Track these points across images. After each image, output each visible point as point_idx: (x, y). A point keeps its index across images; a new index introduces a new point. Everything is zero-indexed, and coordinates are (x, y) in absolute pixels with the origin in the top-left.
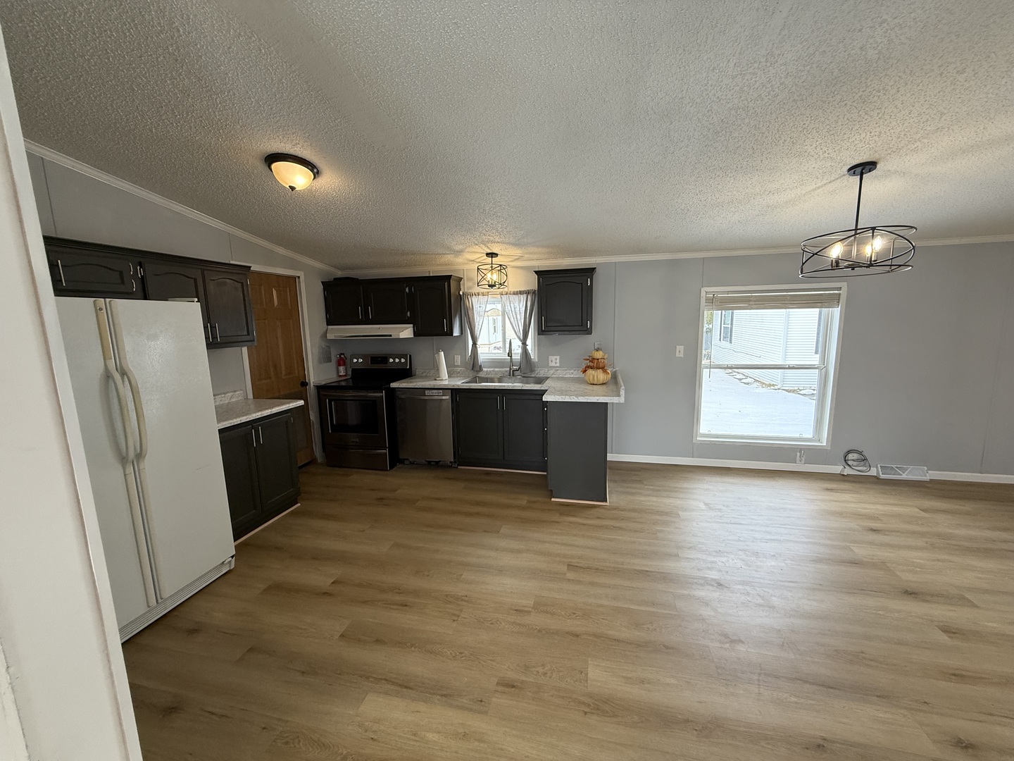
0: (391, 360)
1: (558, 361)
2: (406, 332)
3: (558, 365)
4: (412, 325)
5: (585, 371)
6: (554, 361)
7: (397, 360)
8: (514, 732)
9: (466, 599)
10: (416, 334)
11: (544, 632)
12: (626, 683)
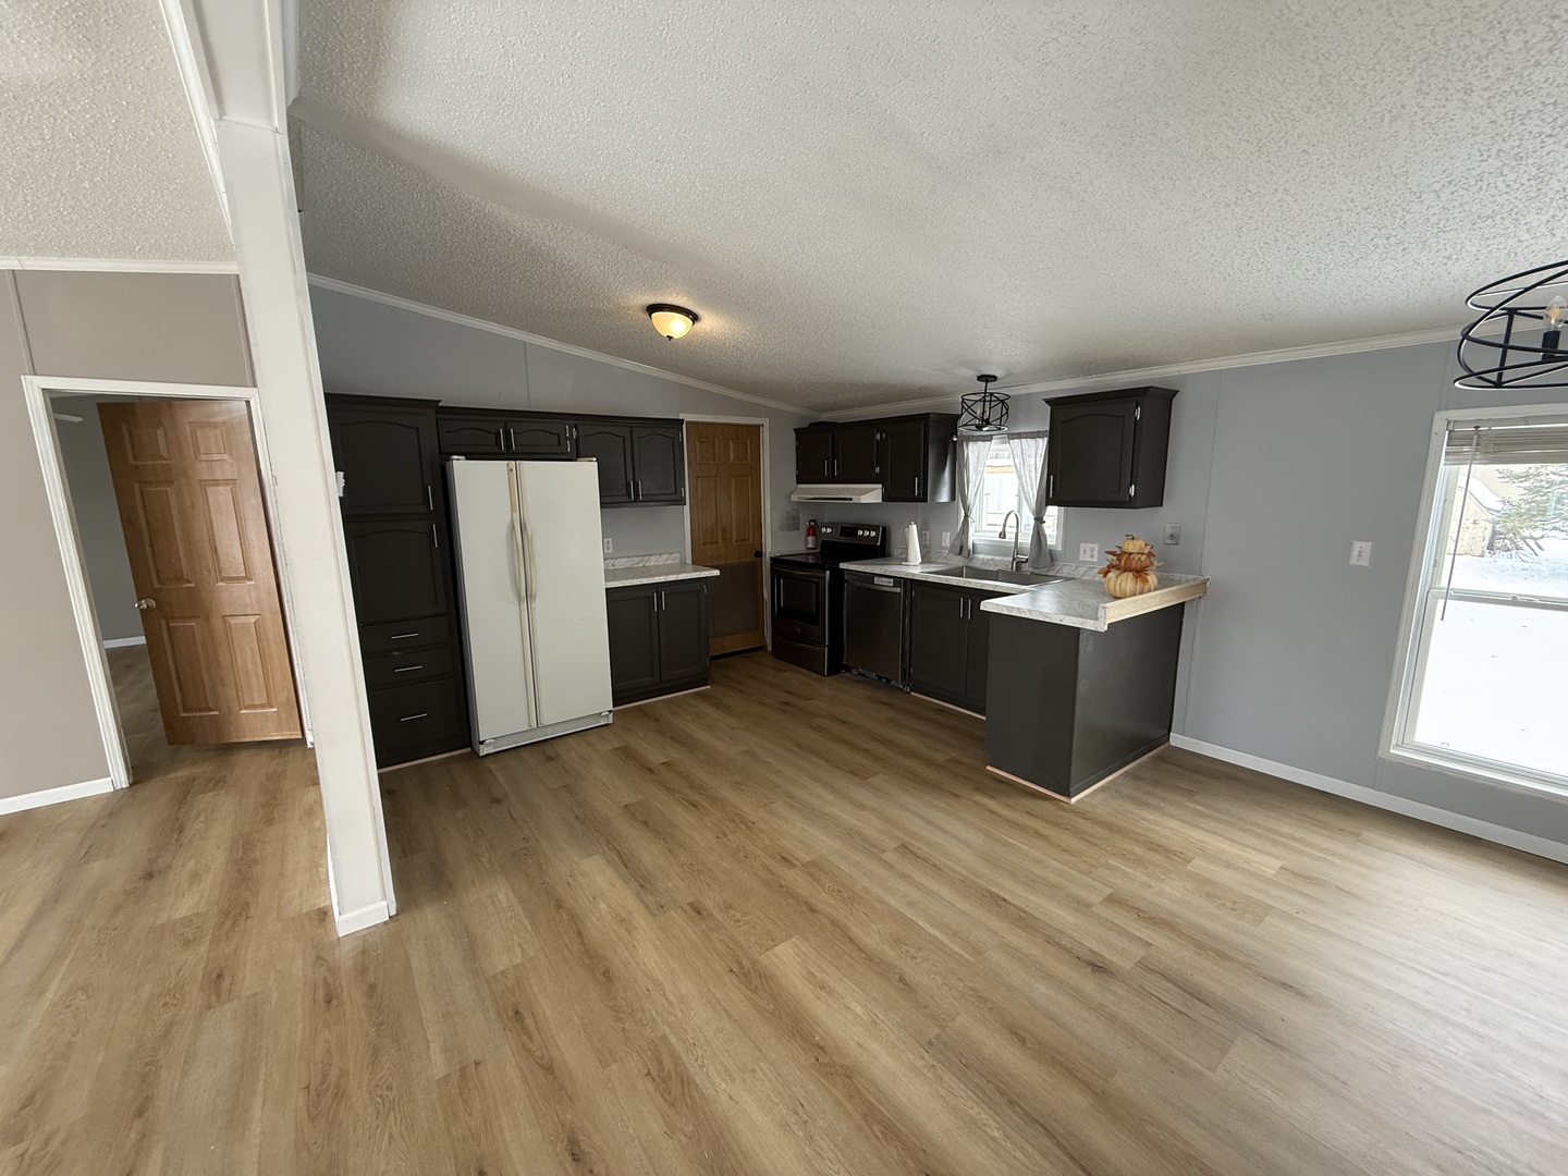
0: (860, 533)
1: (1096, 553)
2: (872, 495)
3: (1095, 559)
4: (880, 486)
5: (1105, 574)
6: (1089, 552)
7: (867, 533)
8: (658, 942)
9: (750, 825)
10: (886, 498)
11: (784, 889)
12: (804, 977)
